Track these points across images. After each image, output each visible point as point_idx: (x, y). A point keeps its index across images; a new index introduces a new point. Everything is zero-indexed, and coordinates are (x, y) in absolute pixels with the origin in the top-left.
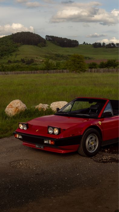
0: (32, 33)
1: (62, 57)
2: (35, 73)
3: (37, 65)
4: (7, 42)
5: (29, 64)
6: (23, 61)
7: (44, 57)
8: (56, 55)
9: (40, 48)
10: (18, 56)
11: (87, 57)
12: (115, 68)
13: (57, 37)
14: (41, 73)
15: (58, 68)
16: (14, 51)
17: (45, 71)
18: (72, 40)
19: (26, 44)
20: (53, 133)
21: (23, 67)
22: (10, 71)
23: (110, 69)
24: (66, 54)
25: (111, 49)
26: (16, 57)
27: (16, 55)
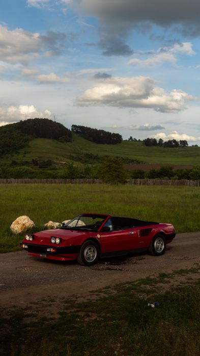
0: (51, 121)
1: (96, 158)
2: (51, 182)
3: (57, 169)
4: (12, 133)
5: (44, 168)
6: (35, 163)
7: (67, 158)
8: (87, 154)
9: (62, 144)
10: (28, 155)
11: (135, 159)
12: (170, 179)
13: (89, 129)
14: (61, 183)
15: (88, 176)
16: (22, 147)
17: (67, 180)
18: (112, 133)
19: (41, 138)
20: (55, 242)
21: (34, 172)
22: (15, 178)
23: (163, 180)
24: (102, 154)
25: (172, 148)
26: (24, 156)
27: (25, 154)
